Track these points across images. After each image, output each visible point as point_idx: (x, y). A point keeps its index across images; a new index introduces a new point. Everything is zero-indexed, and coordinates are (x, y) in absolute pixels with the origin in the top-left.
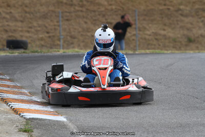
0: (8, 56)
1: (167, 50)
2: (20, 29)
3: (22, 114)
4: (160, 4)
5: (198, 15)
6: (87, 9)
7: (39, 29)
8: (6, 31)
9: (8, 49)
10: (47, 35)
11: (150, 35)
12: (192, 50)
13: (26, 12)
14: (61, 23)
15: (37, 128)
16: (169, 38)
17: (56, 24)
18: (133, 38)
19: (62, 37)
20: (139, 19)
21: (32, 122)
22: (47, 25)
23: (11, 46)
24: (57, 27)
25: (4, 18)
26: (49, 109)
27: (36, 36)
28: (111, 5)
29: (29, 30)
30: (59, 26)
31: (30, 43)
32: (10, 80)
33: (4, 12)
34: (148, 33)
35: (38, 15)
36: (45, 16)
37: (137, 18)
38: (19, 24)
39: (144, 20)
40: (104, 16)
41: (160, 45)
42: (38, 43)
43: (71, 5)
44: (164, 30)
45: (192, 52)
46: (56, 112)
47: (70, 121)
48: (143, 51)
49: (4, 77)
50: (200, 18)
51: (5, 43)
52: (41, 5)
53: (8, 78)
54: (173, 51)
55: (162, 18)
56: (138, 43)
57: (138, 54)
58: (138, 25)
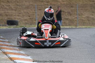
0: (8, 29)
1: (94, 26)
2: (14, 14)
3: (15, 61)
4: (90, 1)
6: (51, 4)
7: (24, 14)
8: (7, 15)
9: (7, 25)
10: (29, 18)
11: (85, 18)
13: (17, 5)
14: (36, 11)
17: (34, 11)
18: (76, 19)
19: (37, 19)
20: (79, 9)
22: (29, 12)
23: (9, 23)
24: (34, 13)
25: (6, 8)
26: (29, 58)
27: (22, 18)
28: (63, 1)
29: (19, 15)
30: (35, 13)
31: (19, 22)
32: (8, 42)
33: (5, 5)
34: (84, 17)
35: (24, 7)
36: (28, 8)
38: (14, 12)
39: (82, 9)
41: (90, 23)
42: (24, 22)
43: (42, 2)
44: (93, 15)
48: (81, 27)
49: (5, 40)
51: (6, 22)
52: (26, 2)
53: (7, 41)
55: (92, 8)
56: (78, 22)
57: (78, 28)
58: (78, 12)
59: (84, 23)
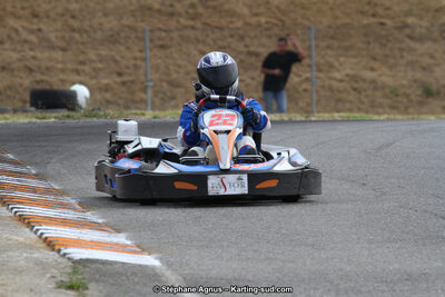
0: (34, 123)
1: (378, 114)
2: (60, 66)
3: (65, 251)
4: (363, 13)
6: (206, 24)
7: (100, 65)
8: (30, 70)
9: (34, 109)
10: (119, 79)
11: (341, 81)
12: (432, 112)
13: (73, 30)
14: (148, 54)
15: (97, 281)
16: (384, 86)
17: (137, 54)
18: (306, 86)
19: (150, 84)
20: (317, 46)
21: (85, 267)
22: (118, 57)
23: (40, 102)
24: (139, 62)
25: (26, 41)
28: (256, 15)
29: (81, 67)
30: (144, 59)
32: (37, 176)
33: (24, 28)
34: (338, 75)
35: (99, 35)
36: (113, 39)
37: (313, 43)
38: (58, 55)
39: (329, 47)
40: (242, 38)
41: (362, 103)
43: (172, 15)
44: (372, 69)
45: (432, 118)
46: (138, 246)
47: (169, 265)
48: (326, 116)
49: (24, 170)
51: (27, 97)
52: (106, 15)
53: (34, 172)
54: (392, 116)
55: (369, 43)
56: (315, 97)
57: (315, 121)
58: (316, 58)
59: (339, 100)
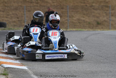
1: (85, 29)
2: (2, 16)
3: (3, 65)
4: (82, 3)
5: (103, 9)
6: (40, 5)
7: (13, 16)
10: (17, 19)
11: (75, 20)
12: (99, 29)
13: (6, 6)
14: (25, 13)
15: (11, 73)
16: (87, 22)
17: (22, 13)
18: (66, 21)
19: (26, 21)
20: (69, 11)
21: (8, 69)
22: (17, 14)
26: (18, 62)
27: (11, 20)
28: (54, 3)
29: (8, 16)
30: (24, 14)
31: (8, 24)
34: (75, 19)
35: (12, 8)
36: (16, 9)
37: (68, 10)
38: (2, 13)
39: (72, 11)
41: (81, 26)
42: (12, 24)
43: (31, 3)
44: (84, 17)
45: (99, 30)
46: (22, 64)
47: (30, 69)
48: (71, 29)
50: (104, 11)
52: (14, 2)
54: (88, 30)
55: (83, 10)
56: (69, 25)
57: (69, 31)
58: (69, 14)
59: (75, 25)
